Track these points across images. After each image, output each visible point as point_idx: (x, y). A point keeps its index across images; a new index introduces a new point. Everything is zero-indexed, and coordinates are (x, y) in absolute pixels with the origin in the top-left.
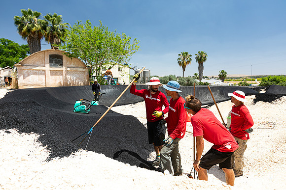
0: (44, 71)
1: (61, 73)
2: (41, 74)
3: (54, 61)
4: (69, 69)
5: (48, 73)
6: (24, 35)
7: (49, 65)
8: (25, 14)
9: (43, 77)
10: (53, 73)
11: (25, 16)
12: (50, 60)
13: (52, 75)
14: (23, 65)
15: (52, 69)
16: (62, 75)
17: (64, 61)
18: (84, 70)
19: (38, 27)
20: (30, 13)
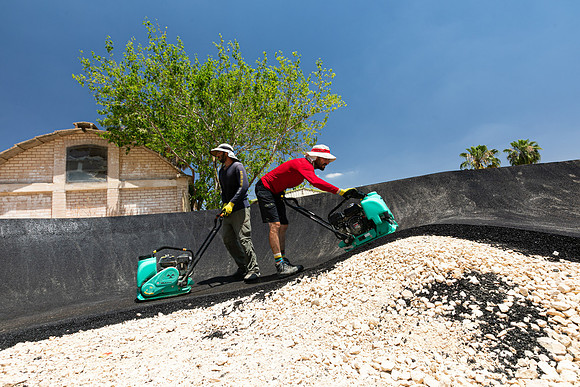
2: (40, 206)
3: (80, 165)
7: (63, 176)
9: (45, 214)
10: (78, 200)
12: (68, 162)
13: (71, 205)
15: (72, 187)
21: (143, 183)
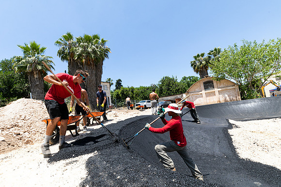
0: (202, 94)
1: (214, 94)
2: (200, 97)
4: (220, 89)
5: (204, 95)
6: (197, 71)
7: (204, 89)
8: (195, 57)
9: (201, 99)
10: (208, 95)
11: (196, 59)
12: (204, 86)
13: (207, 96)
14: (188, 93)
15: (206, 92)
16: (215, 94)
17: (215, 84)
18: (234, 87)
19: (204, 62)
20: (198, 56)
21: (224, 89)
